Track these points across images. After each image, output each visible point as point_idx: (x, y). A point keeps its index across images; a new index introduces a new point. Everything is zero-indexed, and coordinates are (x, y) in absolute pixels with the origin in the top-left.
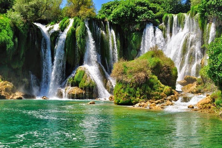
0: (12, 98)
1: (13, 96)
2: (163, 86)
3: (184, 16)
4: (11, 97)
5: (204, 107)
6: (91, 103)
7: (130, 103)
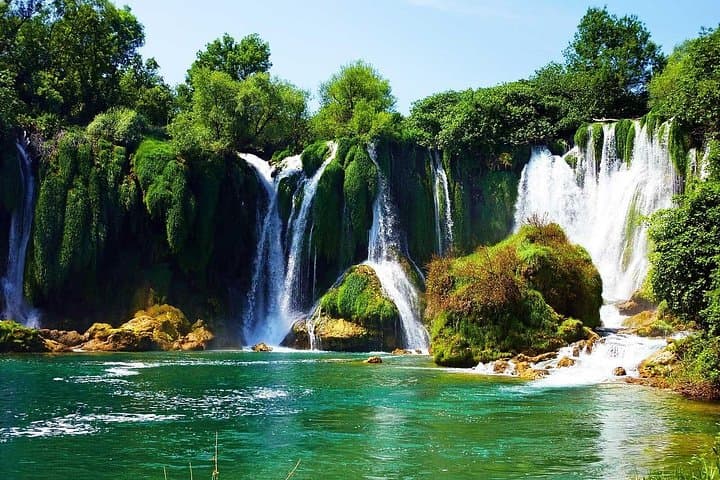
0: (178, 349)
1: (183, 343)
2: (556, 316)
3: (633, 128)
4: (176, 345)
5: (653, 372)
6: (370, 362)
7: (468, 362)
